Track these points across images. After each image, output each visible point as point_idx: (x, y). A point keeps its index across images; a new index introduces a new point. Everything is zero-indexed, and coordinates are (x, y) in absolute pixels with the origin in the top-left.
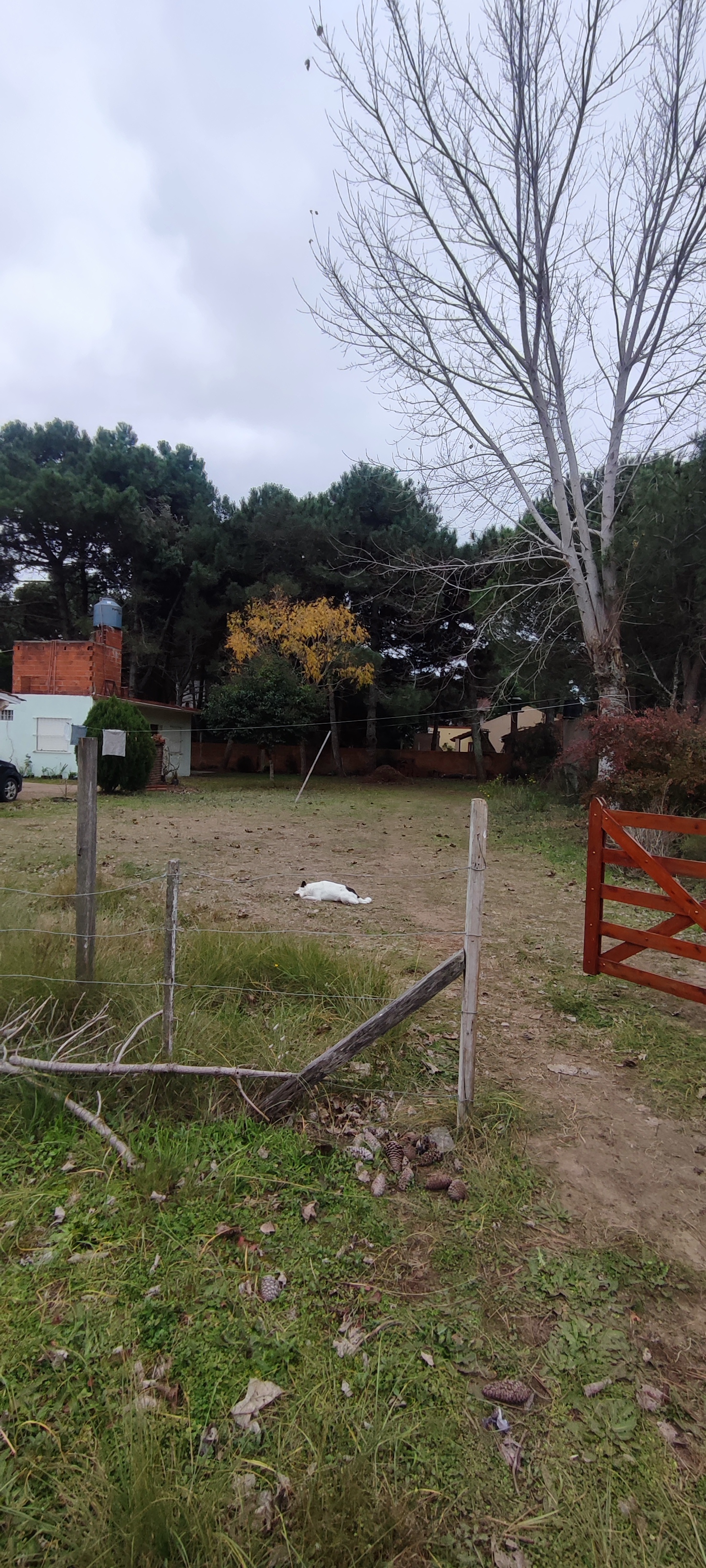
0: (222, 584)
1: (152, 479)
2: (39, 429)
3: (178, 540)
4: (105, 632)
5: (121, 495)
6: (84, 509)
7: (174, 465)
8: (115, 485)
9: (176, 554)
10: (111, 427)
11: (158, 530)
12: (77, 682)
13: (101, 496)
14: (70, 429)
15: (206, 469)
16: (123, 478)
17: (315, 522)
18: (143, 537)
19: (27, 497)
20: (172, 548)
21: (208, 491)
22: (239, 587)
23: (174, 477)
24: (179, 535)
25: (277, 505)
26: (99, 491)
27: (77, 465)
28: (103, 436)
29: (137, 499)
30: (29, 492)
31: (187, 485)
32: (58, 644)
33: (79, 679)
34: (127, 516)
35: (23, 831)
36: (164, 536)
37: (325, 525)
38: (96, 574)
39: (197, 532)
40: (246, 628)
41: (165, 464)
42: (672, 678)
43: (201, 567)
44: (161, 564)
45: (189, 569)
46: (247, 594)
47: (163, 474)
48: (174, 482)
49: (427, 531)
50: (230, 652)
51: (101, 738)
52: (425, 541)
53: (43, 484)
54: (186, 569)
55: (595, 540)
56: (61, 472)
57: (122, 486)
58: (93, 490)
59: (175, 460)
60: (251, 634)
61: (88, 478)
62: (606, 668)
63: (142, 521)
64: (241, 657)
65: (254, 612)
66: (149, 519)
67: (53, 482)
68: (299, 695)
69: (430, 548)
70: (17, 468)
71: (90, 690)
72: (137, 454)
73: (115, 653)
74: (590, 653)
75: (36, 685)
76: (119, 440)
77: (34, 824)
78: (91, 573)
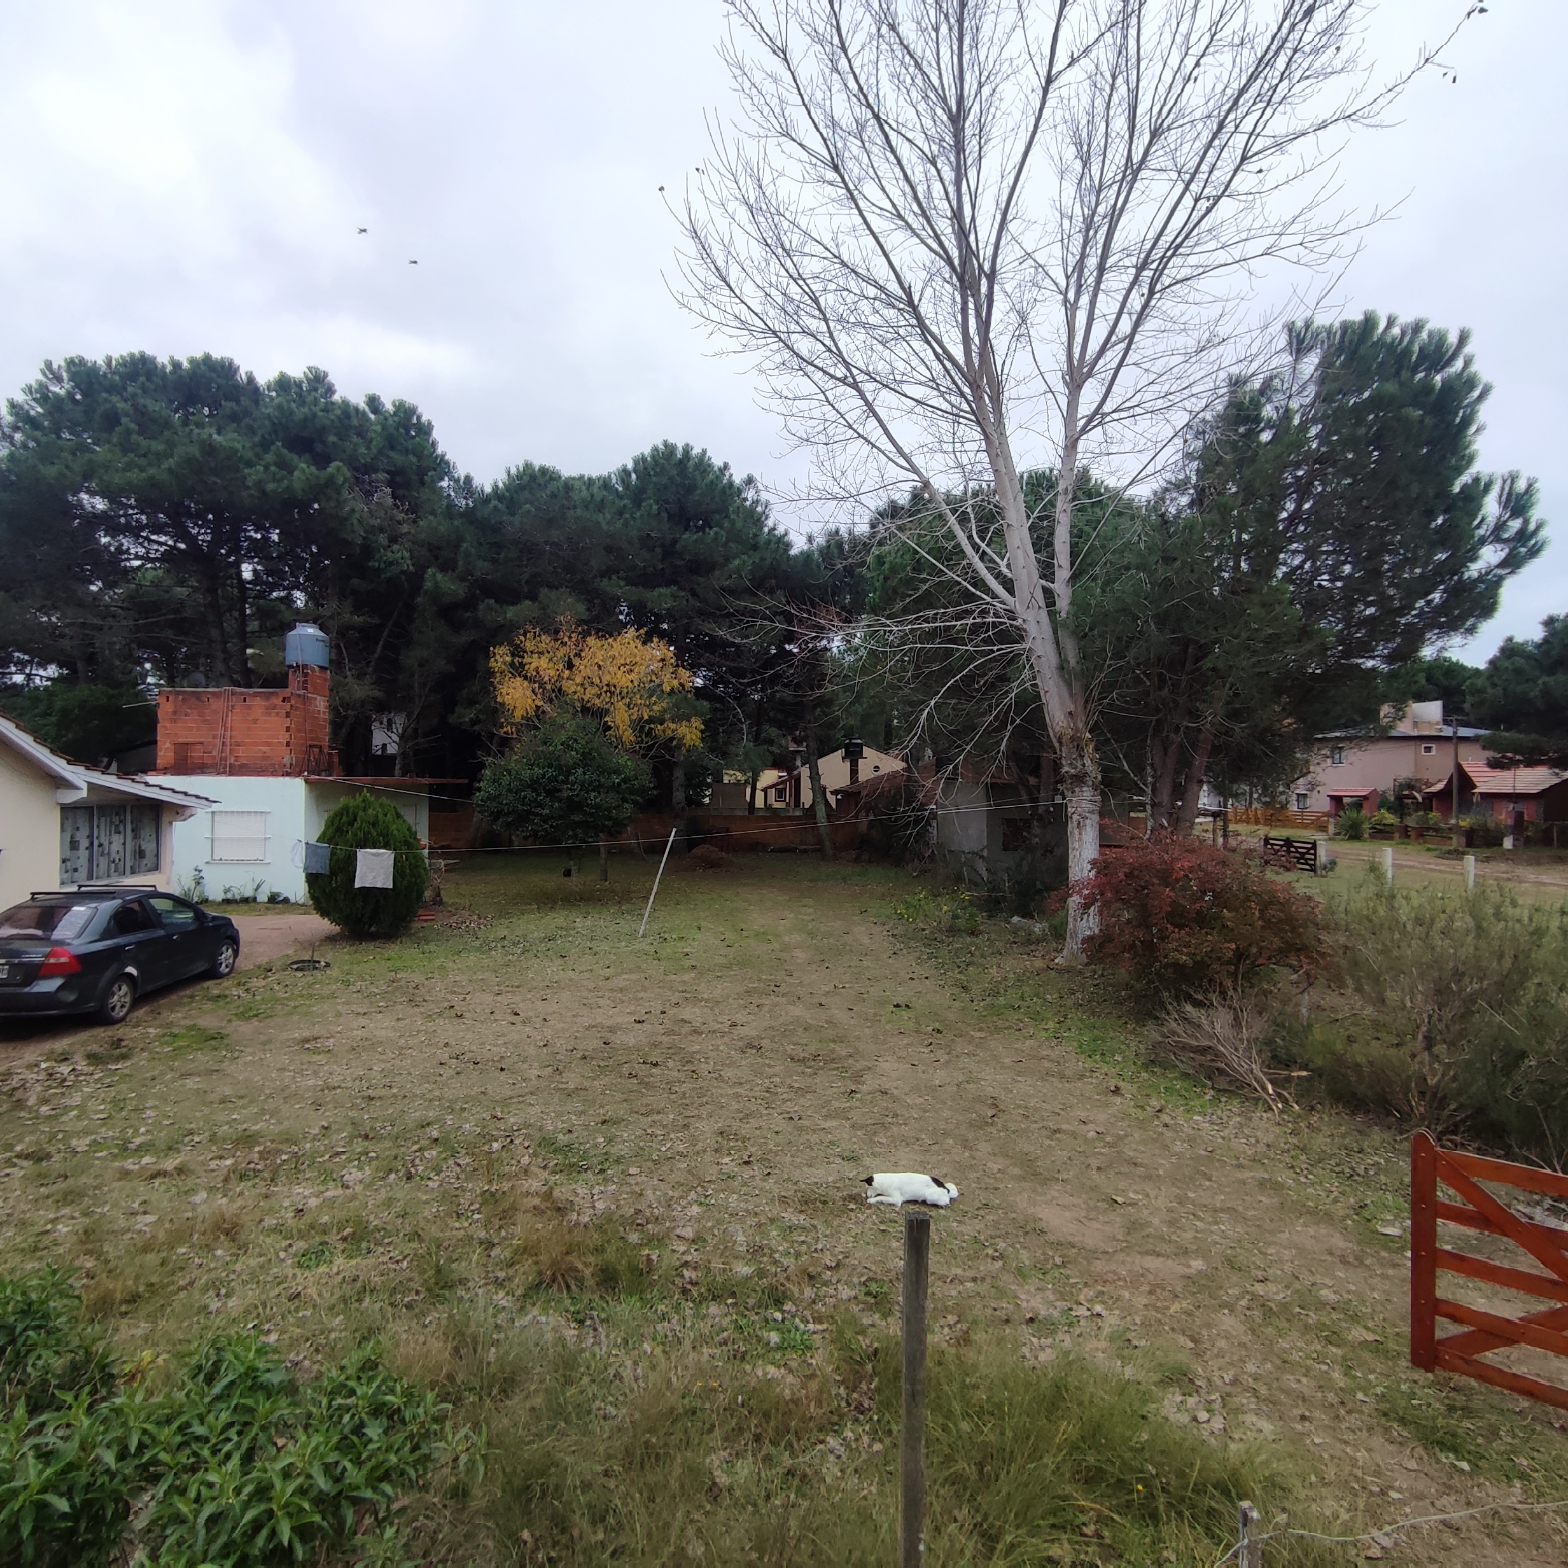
0: (470, 603)
1: (363, 450)
2: (176, 365)
3: (403, 535)
4: (306, 675)
5: (323, 475)
6: (264, 492)
7: (392, 430)
8: (307, 455)
9: (401, 556)
10: (297, 372)
11: (375, 522)
12: (265, 749)
13: (291, 473)
14: (226, 369)
15: (436, 434)
16: (319, 447)
17: (604, 519)
18: (353, 532)
19: (170, 470)
20: (396, 547)
21: (442, 466)
22: (497, 606)
23: (392, 448)
24: (405, 528)
25: (554, 496)
26: (286, 467)
27: (243, 424)
28: (283, 384)
29: (346, 480)
30: (171, 462)
31: (413, 459)
32: (232, 693)
33: (269, 744)
34: (332, 504)
35: (306, 1057)
36: (382, 530)
37: (619, 524)
38: (255, 571)
39: (431, 525)
40: (518, 669)
41: (378, 428)
42: (1144, 769)
43: (439, 576)
44: (378, 571)
45: (421, 578)
46: (509, 615)
47: (378, 442)
48: (392, 454)
49: (755, 535)
50: (503, 704)
51: (351, 861)
52: (755, 547)
53: (195, 451)
54: (416, 578)
55: (1048, 594)
56: (219, 433)
57: (322, 461)
58: (275, 464)
59: (390, 421)
60: (526, 678)
61: (265, 445)
62: (1079, 764)
63: (353, 511)
64: (518, 714)
65: (529, 645)
66: (361, 506)
67: (210, 449)
68: (617, 772)
69: (762, 559)
70: (149, 424)
71: (287, 760)
72: (338, 412)
73: (321, 704)
74: (1057, 745)
75: (196, 754)
76: (309, 391)
77: (307, 1034)
78: (247, 571)
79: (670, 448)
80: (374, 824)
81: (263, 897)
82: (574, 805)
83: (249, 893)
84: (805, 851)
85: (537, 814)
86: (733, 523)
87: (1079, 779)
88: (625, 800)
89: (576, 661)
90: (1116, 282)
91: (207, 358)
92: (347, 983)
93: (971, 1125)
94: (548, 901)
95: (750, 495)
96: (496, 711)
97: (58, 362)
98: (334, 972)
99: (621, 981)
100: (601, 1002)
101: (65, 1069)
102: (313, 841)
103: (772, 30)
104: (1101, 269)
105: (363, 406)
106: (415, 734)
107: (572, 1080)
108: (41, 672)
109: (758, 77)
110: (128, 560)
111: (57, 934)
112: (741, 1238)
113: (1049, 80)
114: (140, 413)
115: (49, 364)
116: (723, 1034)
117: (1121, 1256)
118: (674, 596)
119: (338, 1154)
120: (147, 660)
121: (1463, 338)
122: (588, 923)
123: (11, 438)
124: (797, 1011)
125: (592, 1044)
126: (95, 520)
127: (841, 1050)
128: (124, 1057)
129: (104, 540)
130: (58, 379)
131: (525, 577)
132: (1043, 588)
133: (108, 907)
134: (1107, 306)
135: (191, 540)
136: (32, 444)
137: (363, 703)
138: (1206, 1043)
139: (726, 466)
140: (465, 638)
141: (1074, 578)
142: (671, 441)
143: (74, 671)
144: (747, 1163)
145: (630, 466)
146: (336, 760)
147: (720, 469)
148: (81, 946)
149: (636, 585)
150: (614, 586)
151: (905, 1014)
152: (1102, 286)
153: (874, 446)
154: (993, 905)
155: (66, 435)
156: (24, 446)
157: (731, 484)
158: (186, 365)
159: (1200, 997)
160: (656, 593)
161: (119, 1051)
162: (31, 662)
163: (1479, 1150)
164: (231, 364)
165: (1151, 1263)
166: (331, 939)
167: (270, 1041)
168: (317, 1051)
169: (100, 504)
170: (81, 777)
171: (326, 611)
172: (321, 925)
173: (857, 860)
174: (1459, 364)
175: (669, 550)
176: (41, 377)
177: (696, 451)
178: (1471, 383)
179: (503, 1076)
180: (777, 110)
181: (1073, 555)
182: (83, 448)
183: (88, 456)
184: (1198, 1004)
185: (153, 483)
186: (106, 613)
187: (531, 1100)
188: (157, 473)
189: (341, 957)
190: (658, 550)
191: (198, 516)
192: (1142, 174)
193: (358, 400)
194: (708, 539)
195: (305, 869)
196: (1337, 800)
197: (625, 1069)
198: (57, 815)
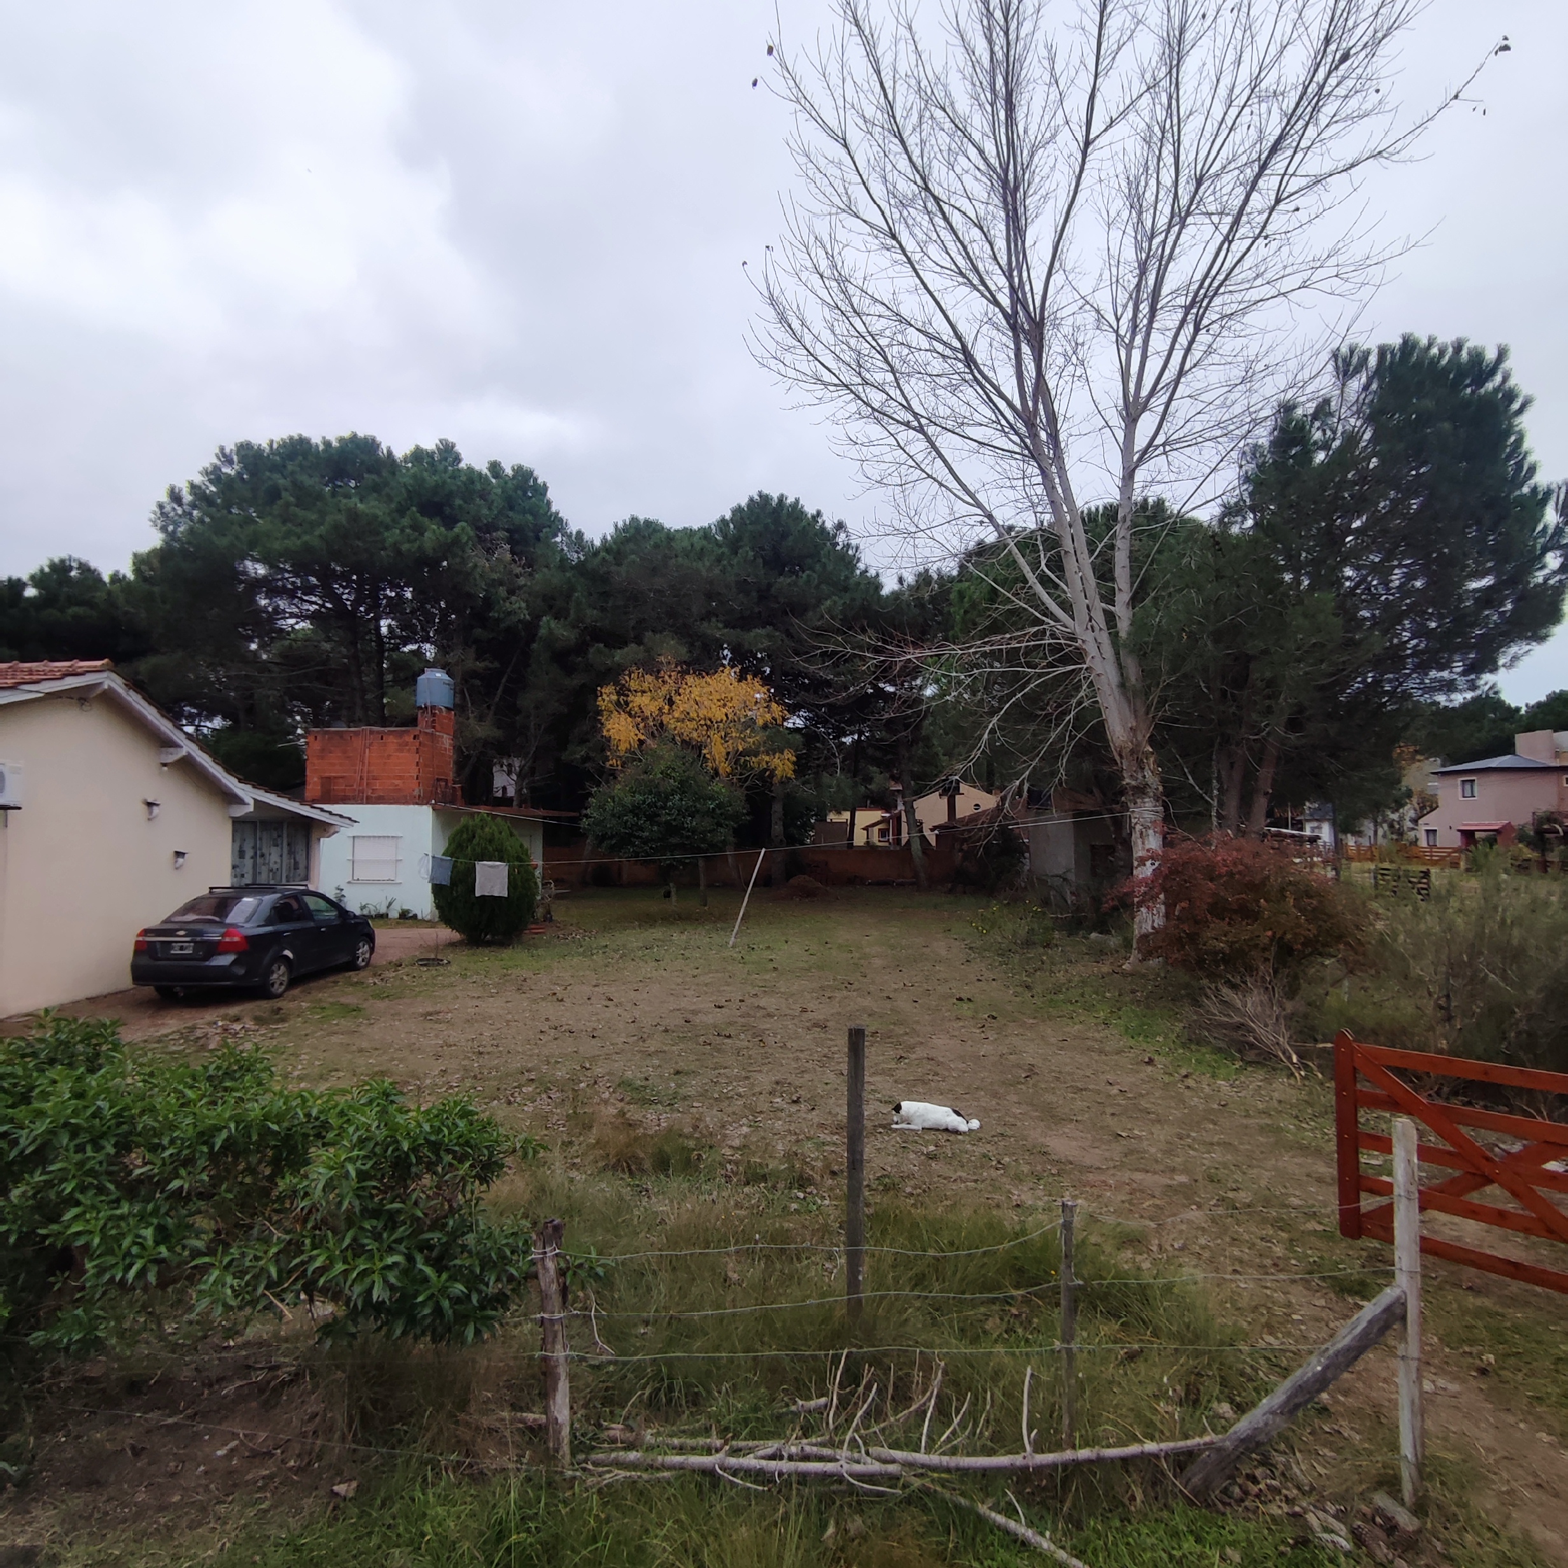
0: (581, 648)
1: (485, 511)
2: (327, 444)
3: (520, 588)
4: (434, 715)
5: (451, 535)
6: (399, 552)
7: (511, 492)
8: (438, 519)
9: (519, 606)
10: (429, 444)
11: (495, 576)
12: (397, 782)
13: (422, 534)
14: (368, 446)
15: (550, 495)
16: (447, 510)
17: (703, 567)
18: (476, 586)
19: (321, 536)
20: (514, 598)
21: (556, 523)
22: (606, 650)
23: (511, 508)
24: (522, 581)
25: (656, 546)
26: (419, 529)
27: (382, 493)
28: (418, 455)
29: (469, 538)
30: (322, 530)
31: (530, 517)
32: (371, 732)
33: (401, 778)
34: (458, 560)
35: (429, 1025)
36: (501, 583)
37: (717, 571)
38: (389, 626)
39: (545, 578)
40: (622, 706)
41: (499, 491)
42: (1210, 783)
43: (553, 624)
44: (498, 620)
45: (537, 627)
46: (617, 658)
47: (499, 503)
48: (511, 514)
49: (847, 578)
50: (609, 739)
51: (471, 872)
52: (846, 589)
53: (342, 518)
54: (531, 627)
55: (1110, 618)
56: (361, 501)
57: (449, 522)
58: (411, 527)
59: (510, 485)
60: (630, 715)
61: (401, 511)
62: (1140, 776)
63: (476, 566)
64: (623, 747)
65: (633, 685)
66: (483, 562)
67: (353, 515)
68: (712, 798)
69: (853, 600)
70: (306, 497)
71: (416, 793)
72: (464, 478)
73: (446, 741)
74: (1117, 758)
75: (339, 787)
76: (440, 461)
77: (431, 1009)
78: (384, 624)
79: (765, 498)
80: (491, 841)
81: (394, 914)
82: (672, 829)
83: (383, 910)
84: (902, 884)
85: (638, 837)
86: (824, 566)
87: (1141, 790)
88: (719, 825)
89: (676, 698)
90: (1168, 319)
91: (354, 436)
92: (464, 976)
93: (1004, 1083)
94: (648, 920)
95: (841, 538)
96: (605, 745)
97: (230, 447)
98: (453, 968)
99: (707, 979)
100: (686, 993)
101: (237, 1027)
102: (439, 855)
103: (833, 123)
104: (1153, 311)
105: (485, 471)
106: (533, 771)
107: (653, 1045)
108: (208, 724)
109: (822, 163)
110: (285, 618)
111: (229, 920)
112: (780, 1147)
113: (1088, 143)
114: (297, 486)
115: (222, 449)
116: (793, 1017)
117: (1112, 1171)
118: (769, 637)
119: (451, 1087)
120: (298, 713)
121: (1502, 354)
122: (684, 937)
123: (191, 514)
124: (867, 1002)
125: (676, 1021)
126: (257, 584)
127: (900, 1030)
128: (283, 1020)
129: (263, 602)
130: (229, 461)
131: (632, 623)
132: (1104, 611)
133: (269, 899)
134: (1159, 342)
135: (337, 599)
136: (207, 520)
137: (486, 743)
138: (1237, 1019)
139: (819, 514)
140: (576, 681)
141: (1135, 600)
142: (765, 492)
143: (235, 720)
144: (794, 1102)
145: (728, 516)
146: (459, 793)
147: (813, 517)
148: (251, 929)
149: (734, 627)
150: (714, 629)
151: (965, 1006)
152: (1155, 325)
153: (941, 484)
154: (1075, 925)
155: (235, 511)
156: (201, 521)
157: (823, 528)
158: (335, 444)
159: (1237, 980)
160: (752, 634)
161: (279, 1016)
162: (199, 715)
163: (1485, 1107)
164: (374, 440)
165: (1138, 1176)
166: (452, 945)
167: (399, 1014)
168: (438, 1022)
169: (261, 570)
170: (249, 795)
171: (451, 658)
172: (447, 934)
173: (950, 891)
174: (1498, 378)
175: (764, 594)
176: (216, 461)
177: (790, 500)
178: (1510, 396)
179: (594, 1041)
180: (841, 190)
181: (1133, 577)
182: (249, 520)
183: (252, 527)
184: (1234, 987)
185: (308, 548)
186: (264, 667)
187: (616, 1057)
188: (312, 539)
189: (461, 960)
190: (754, 594)
191: (345, 577)
192: (1190, 220)
193: (482, 467)
194: (801, 582)
195: (432, 879)
196: (1468, 835)
197: (702, 1039)
198: (228, 828)
